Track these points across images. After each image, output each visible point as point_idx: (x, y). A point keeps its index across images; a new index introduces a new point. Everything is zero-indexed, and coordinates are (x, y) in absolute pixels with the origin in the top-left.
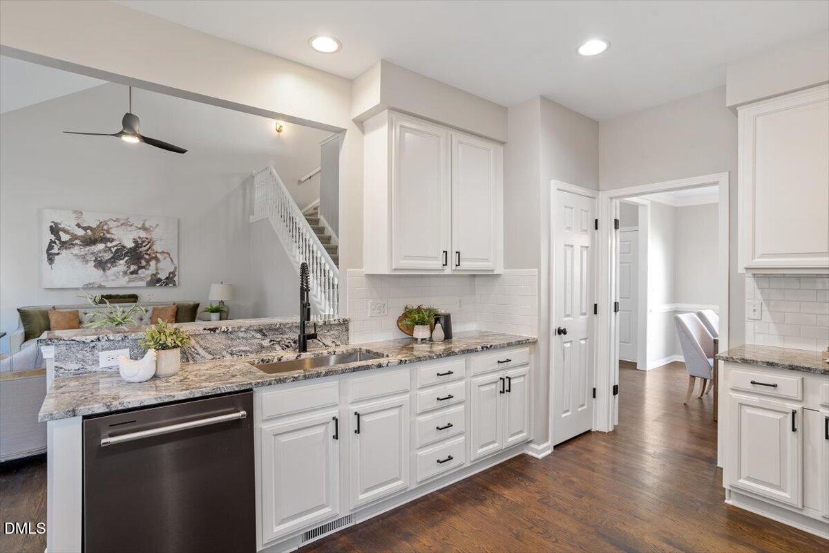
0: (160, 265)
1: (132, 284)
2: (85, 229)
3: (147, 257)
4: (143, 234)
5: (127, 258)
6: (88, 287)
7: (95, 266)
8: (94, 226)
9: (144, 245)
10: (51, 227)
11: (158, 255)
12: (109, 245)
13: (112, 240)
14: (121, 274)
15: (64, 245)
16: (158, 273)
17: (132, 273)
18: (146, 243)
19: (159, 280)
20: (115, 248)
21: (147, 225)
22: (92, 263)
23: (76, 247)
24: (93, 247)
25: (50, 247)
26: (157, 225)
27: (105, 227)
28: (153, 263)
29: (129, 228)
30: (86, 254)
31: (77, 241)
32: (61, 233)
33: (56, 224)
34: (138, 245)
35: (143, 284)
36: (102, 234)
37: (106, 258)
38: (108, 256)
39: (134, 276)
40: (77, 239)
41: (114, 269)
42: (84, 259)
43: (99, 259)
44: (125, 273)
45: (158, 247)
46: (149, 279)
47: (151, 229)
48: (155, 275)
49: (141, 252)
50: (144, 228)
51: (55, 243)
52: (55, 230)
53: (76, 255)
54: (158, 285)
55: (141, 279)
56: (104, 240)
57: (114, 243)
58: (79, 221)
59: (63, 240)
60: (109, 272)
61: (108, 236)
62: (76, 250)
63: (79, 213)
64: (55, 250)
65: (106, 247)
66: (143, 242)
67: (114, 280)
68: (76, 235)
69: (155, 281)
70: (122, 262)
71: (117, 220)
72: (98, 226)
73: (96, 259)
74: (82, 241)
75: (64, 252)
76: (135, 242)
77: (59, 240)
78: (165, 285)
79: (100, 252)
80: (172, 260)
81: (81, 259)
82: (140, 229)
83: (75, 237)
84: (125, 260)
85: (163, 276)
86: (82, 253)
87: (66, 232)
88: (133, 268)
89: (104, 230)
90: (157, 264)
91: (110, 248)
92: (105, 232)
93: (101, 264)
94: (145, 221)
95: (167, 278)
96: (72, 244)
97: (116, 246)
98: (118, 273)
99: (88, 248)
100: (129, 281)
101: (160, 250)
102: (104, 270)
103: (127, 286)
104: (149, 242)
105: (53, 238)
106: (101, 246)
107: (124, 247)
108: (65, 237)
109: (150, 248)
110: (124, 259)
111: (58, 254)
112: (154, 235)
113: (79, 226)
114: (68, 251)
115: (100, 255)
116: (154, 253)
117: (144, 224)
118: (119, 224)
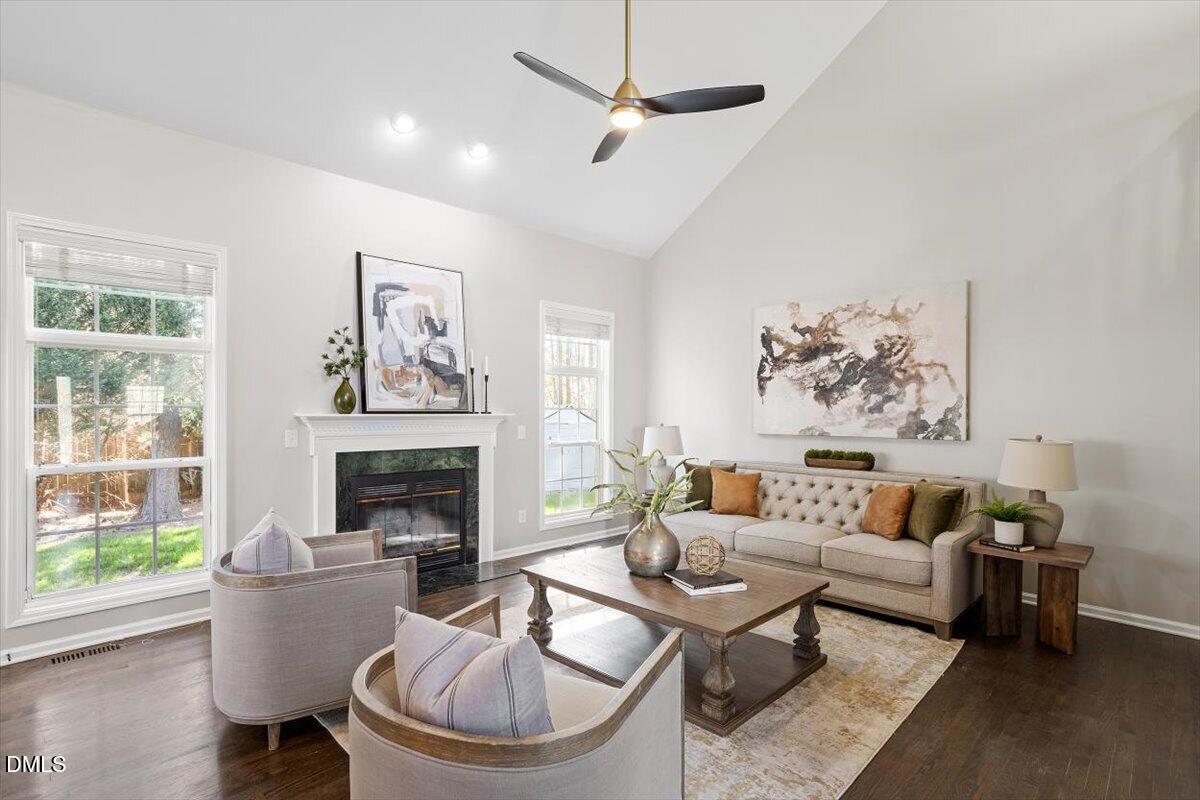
0: (928, 392)
1: (872, 433)
2: (803, 332)
3: (899, 375)
4: (893, 329)
5: (864, 380)
6: (808, 433)
7: (816, 398)
8: (814, 325)
9: (894, 350)
10: (763, 335)
11: (923, 371)
12: (837, 356)
13: (839, 348)
14: (855, 411)
15: (779, 363)
16: (919, 411)
17: (871, 410)
18: (899, 347)
19: (924, 426)
20: (846, 362)
21: (900, 310)
22: (812, 393)
23: (792, 366)
24: (813, 363)
25: (761, 369)
26: (921, 305)
27: (831, 325)
28: (911, 388)
29: (869, 321)
30: (804, 376)
31: (793, 356)
32: (774, 344)
33: (768, 330)
34: (883, 352)
35: (892, 432)
36: (826, 339)
37: (832, 382)
38: (834, 378)
39: (876, 415)
40: (792, 351)
41: (843, 403)
42: (800, 383)
43: (821, 384)
44: (861, 409)
45: (921, 354)
46: (903, 423)
47: (909, 315)
48: (916, 414)
49: (889, 366)
50: (895, 316)
51: (766, 360)
52: (767, 340)
53: (791, 379)
54: (920, 436)
55: (889, 423)
56: (830, 348)
57: (844, 353)
58: (795, 320)
59: (776, 355)
60: (834, 407)
61: (835, 340)
62: (791, 371)
63: (795, 306)
64: (766, 374)
65: (832, 361)
66: (893, 345)
67: (841, 423)
68: (791, 345)
69: (916, 428)
70: (856, 388)
71: (848, 308)
72: (821, 325)
73: (818, 383)
74: (799, 355)
75: (776, 374)
76: (879, 347)
77: (772, 355)
78: (935, 438)
79: (822, 371)
80: (952, 380)
81: (797, 387)
82: (887, 318)
83: (790, 349)
84: (860, 385)
85: (931, 417)
86: (799, 375)
87: (779, 341)
88: (875, 399)
89: (829, 330)
90: (918, 391)
91: (837, 362)
92: (830, 333)
93: (824, 393)
94: (896, 301)
95: (941, 422)
96: (787, 361)
97: (846, 358)
98: (849, 409)
99: (807, 365)
100: (868, 426)
101: (926, 360)
102: (828, 405)
103: (864, 435)
104: (904, 345)
105: (764, 352)
106: (824, 361)
107: (860, 359)
108: (778, 350)
109: (906, 356)
110: (858, 381)
111: (770, 378)
112: (914, 329)
113: (795, 328)
114: (782, 372)
115: (823, 376)
116: (913, 367)
117: (894, 308)
118: (852, 315)
